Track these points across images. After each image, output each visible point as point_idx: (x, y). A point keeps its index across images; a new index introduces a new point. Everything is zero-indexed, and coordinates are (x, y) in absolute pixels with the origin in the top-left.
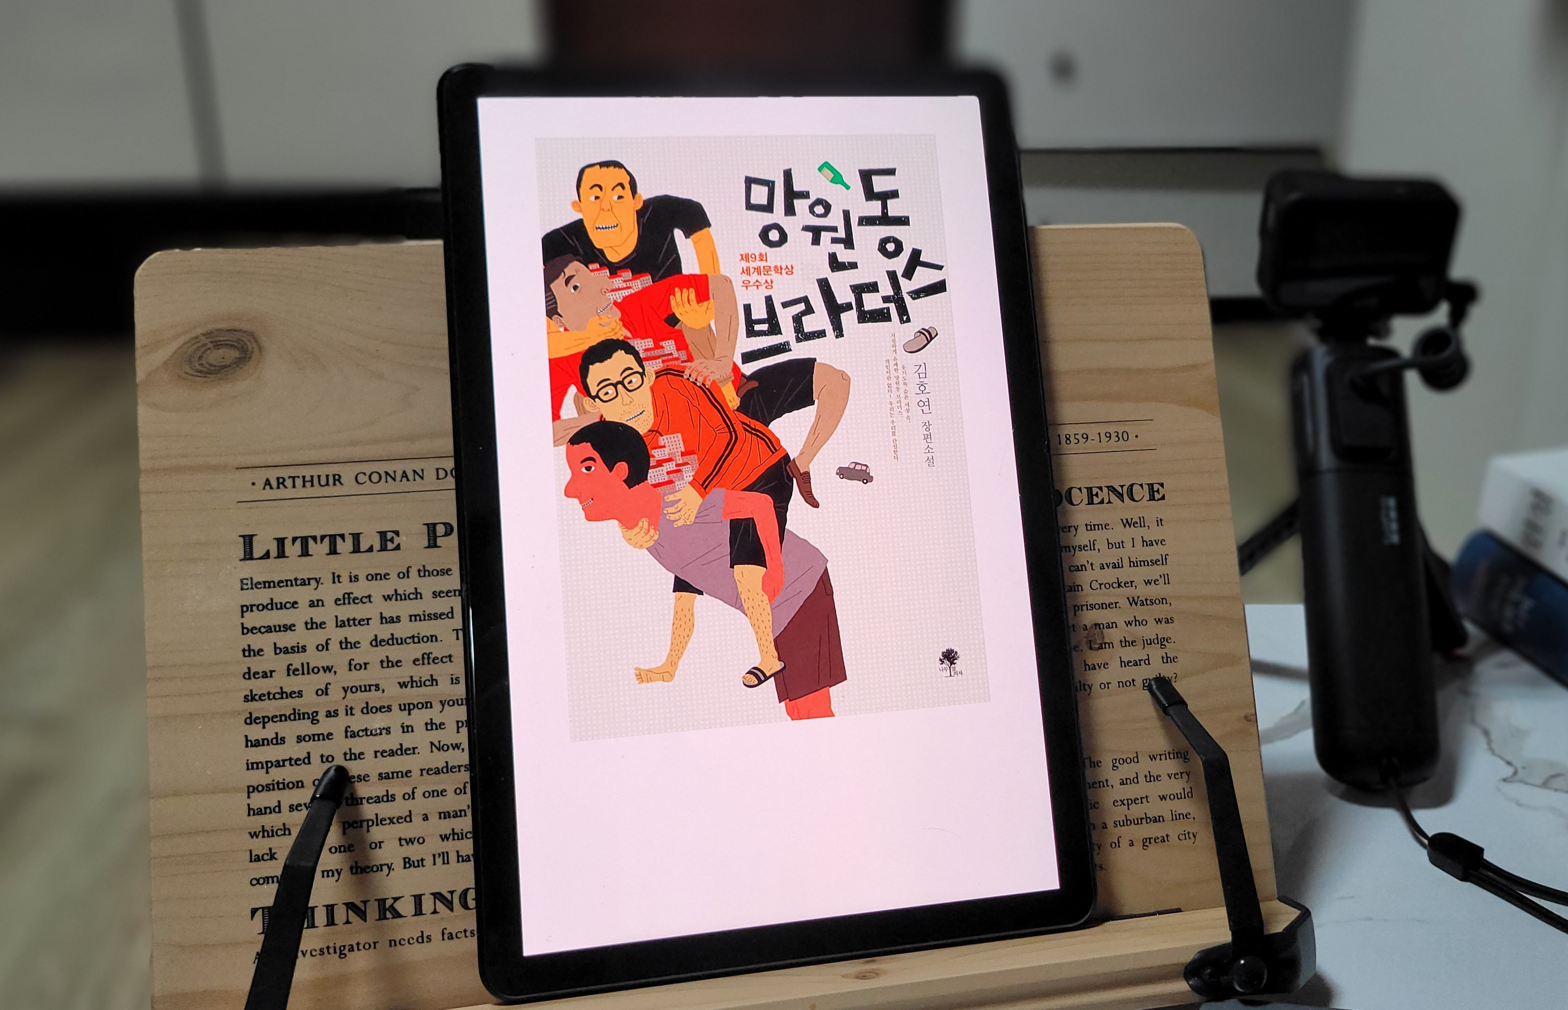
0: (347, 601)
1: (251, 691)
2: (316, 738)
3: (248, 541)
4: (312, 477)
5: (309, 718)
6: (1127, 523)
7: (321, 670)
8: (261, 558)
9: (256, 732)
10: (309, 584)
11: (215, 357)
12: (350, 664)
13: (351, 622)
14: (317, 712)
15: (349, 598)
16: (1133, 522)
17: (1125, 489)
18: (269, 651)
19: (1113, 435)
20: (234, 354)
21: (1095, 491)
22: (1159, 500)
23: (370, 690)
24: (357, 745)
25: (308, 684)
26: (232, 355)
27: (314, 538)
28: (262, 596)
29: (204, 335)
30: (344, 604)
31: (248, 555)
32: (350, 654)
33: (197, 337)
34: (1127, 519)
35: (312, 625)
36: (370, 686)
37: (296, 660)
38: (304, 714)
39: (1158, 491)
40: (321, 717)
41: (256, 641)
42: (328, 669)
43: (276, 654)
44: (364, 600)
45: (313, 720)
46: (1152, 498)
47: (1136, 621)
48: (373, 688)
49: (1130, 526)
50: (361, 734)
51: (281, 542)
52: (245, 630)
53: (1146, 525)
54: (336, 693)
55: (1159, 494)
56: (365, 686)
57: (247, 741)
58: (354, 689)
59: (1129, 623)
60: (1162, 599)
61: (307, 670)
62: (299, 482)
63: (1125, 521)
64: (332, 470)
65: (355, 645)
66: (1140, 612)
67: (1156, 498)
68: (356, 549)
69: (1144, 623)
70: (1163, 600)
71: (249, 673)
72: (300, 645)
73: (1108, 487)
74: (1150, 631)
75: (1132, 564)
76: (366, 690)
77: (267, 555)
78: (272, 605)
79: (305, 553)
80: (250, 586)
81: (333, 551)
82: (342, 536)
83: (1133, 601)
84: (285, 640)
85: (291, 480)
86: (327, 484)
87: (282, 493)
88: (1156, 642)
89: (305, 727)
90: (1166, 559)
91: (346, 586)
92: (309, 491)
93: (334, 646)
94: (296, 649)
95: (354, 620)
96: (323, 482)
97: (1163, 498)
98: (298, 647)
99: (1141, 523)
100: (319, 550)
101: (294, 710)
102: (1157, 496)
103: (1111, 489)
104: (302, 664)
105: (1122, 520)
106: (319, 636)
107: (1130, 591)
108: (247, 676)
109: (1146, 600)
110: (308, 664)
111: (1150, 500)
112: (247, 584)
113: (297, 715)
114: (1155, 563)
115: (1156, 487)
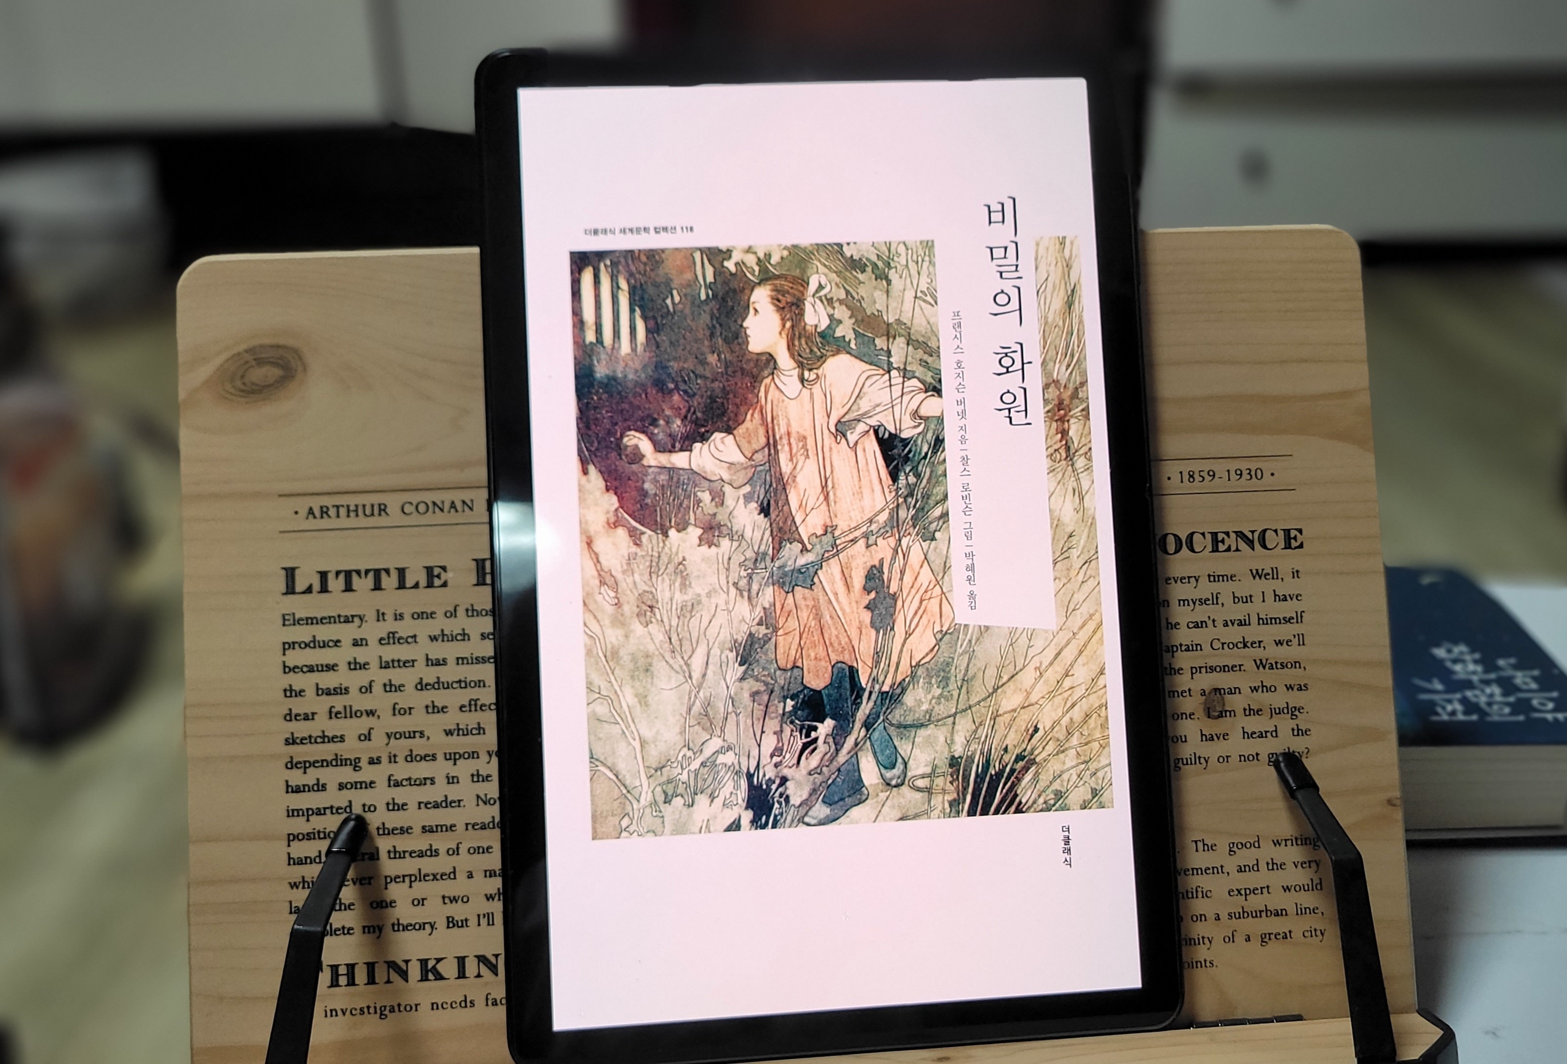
0: (391, 641)
1: (292, 734)
2: (359, 786)
3: (290, 573)
4: (357, 506)
5: (351, 764)
6: (1257, 574)
7: (364, 713)
8: (304, 593)
9: (297, 778)
10: (353, 621)
11: (259, 374)
12: (394, 709)
13: (396, 664)
14: (359, 759)
15: (394, 637)
16: (1265, 572)
17: (1256, 535)
18: (310, 692)
19: (1245, 472)
20: (277, 372)
21: (1221, 536)
22: (1296, 548)
23: (414, 737)
24: (400, 795)
25: (351, 728)
26: (275, 373)
27: (358, 572)
28: (303, 633)
29: (246, 351)
30: (389, 644)
31: (290, 590)
32: (394, 697)
33: (239, 354)
34: (1257, 570)
35: (355, 666)
36: (414, 732)
37: (338, 703)
38: (346, 760)
39: (1295, 538)
40: (364, 763)
41: (298, 681)
42: (371, 713)
43: (318, 695)
44: (410, 640)
45: (356, 766)
46: (1288, 546)
47: (1263, 686)
48: (417, 735)
49: (1260, 578)
50: (404, 783)
51: (323, 575)
52: (287, 669)
53: (1280, 577)
54: (379, 738)
55: (1296, 541)
56: (409, 732)
57: (288, 786)
58: (398, 736)
59: (1254, 689)
60: (1295, 662)
61: (351, 713)
62: (343, 511)
63: (1254, 572)
64: (376, 499)
65: (399, 688)
66: (1269, 677)
67: (1293, 546)
68: (402, 586)
69: (1273, 689)
70: (1296, 664)
71: (290, 714)
72: (343, 687)
73: (1235, 532)
74: (1279, 699)
75: (1261, 621)
76: (410, 737)
77: (309, 590)
78: (314, 644)
79: (349, 588)
80: (292, 622)
81: (377, 587)
82: (387, 571)
83: (1260, 664)
84: (328, 680)
85: (335, 509)
86: (373, 514)
87: (325, 523)
88: (1286, 711)
89: (346, 774)
90: (1301, 617)
91: (390, 625)
92: (353, 522)
93: (377, 688)
94: (339, 691)
95: (399, 661)
96: (368, 512)
97: (1301, 546)
98: (341, 688)
99: (1274, 574)
100: (362, 584)
101: (336, 755)
102: (1294, 544)
103: (1240, 534)
104: (345, 707)
105: (1251, 570)
106: (360, 678)
107: (1258, 653)
108: (288, 718)
109: (1276, 663)
110: (351, 707)
111: (1285, 548)
112: (289, 620)
113: (339, 761)
114: (1288, 620)
115: (1293, 533)
